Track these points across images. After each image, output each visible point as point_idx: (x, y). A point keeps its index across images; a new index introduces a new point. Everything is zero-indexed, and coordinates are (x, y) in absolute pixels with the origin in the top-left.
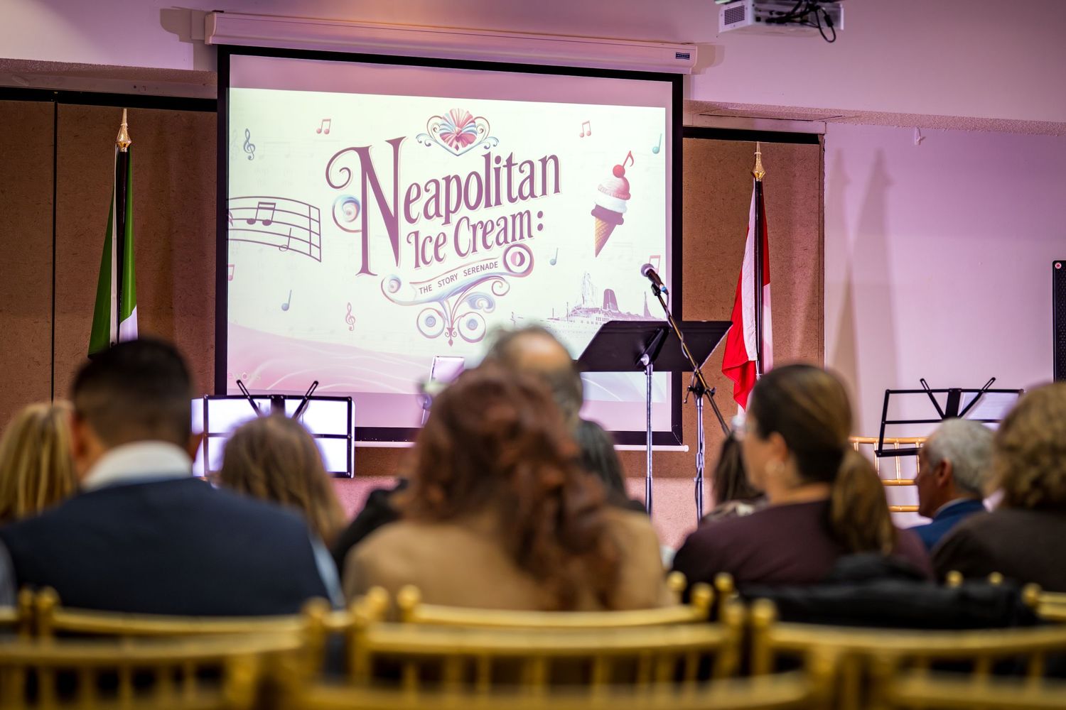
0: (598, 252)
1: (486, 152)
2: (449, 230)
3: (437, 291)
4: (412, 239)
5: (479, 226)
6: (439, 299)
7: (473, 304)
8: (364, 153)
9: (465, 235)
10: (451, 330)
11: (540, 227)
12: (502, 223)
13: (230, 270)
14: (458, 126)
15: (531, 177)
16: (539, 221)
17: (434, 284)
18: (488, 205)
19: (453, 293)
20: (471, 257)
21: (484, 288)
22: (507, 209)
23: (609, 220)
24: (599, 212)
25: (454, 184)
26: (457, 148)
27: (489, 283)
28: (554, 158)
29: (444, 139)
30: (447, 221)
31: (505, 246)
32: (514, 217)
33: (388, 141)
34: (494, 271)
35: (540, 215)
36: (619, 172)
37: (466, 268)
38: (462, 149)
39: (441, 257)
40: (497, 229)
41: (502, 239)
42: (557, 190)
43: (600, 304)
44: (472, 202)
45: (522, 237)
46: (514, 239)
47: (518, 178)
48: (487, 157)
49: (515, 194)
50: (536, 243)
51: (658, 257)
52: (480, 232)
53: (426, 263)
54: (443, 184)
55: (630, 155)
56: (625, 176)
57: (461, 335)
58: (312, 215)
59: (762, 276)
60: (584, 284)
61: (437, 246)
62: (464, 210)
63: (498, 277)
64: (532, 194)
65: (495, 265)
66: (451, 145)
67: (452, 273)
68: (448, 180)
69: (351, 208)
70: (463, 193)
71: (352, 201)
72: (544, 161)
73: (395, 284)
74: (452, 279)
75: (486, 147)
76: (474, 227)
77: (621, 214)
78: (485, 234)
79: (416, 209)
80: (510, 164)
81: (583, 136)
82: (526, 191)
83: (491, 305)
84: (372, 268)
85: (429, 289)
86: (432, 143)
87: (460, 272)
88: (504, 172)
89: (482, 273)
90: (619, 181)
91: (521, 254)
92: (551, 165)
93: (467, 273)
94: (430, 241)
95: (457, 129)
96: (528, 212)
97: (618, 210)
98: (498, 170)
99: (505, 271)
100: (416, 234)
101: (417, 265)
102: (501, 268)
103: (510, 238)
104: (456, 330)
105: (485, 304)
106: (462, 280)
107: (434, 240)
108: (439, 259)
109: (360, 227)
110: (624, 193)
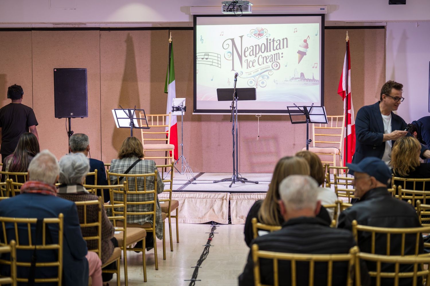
0: (299, 63)
1: (267, 38)
2: (256, 59)
3: (253, 74)
4: (246, 61)
5: (265, 57)
6: (253, 77)
7: (263, 77)
8: (233, 40)
9: (261, 60)
10: (257, 84)
11: (282, 57)
12: (271, 57)
13: (197, 71)
14: (259, 31)
15: (280, 44)
16: (282, 55)
17: (252, 73)
18: (267, 52)
19: (257, 75)
20: (263, 65)
21: (266, 73)
22: (273, 52)
23: (302, 54)
24: (299, 52)
25: (257, 47)
26: (258, 37)
27: (268, 72)
28: (286, 38)
29: (255, 35)
30: (256, 56)
31: (272, 62)
32: (275, 55)
33: (240, 37)
34: (269, 69)
35: (282, 54)
36: (305, 41)
37: (261, 68)
38: (260, 38)
39: (254, 66)
40: (270, 58)
41: (271, 60)
42: (287, 47)
43: (299, 76)
44: (263, 51)
45: (277, 60)
46: (275, 60)
47: (276, 44)
48: (267, 39)
49: (275, 48)
50: (281, 61)
51: (317, 63)
52: (265, 59)
53: (250, 67)
54: (254, 47)
55: (308, 36)
56: (307, 42)
57: (260, 86)
58: (218, 56)
59: (348, 67)
60: (295, 71)
61: (253, 63)
62: (260, 53)
63: (270, 70)
64: (280, 48)
65: (269, 67)
66: (257, 37)
67: (258, 70)
68: (256, 46)
69: (229, 54)
70: (260, 49)
71: (229, 52)
72: (283, 39)
73: (241, 73)
74: (257, 71)
75: (267, 37)
76: (263, 58)
77: (306, 52)
78: (266, 59)
79: (247, 54)
80: (273, 40)
81: (294, 32)
82: (278, 47)
83: (268, 78)
84: (235, 69)
85: (251, 74)
86: (252, 36)
87: (259, 69)
88: (272, 43)
89: (265, 70)
90: (305, 44)
91: (276, 64)
92: (285, 40)
93: (261, 70)
94: (251, 62)
95: (259, 32)
96: (279, 53)
97: (305, 51)
98: (270, 43)
99: (272, 69)
100: (247, 60)
101: (247, 68)
102: (271, 68)
103: (273, 60)
104: (258, 84)
105: (266, 77)
106: (260, 71)
107: (252, 62)
108: (253, 66)
109: (232, 59)
110: (307, 47)
